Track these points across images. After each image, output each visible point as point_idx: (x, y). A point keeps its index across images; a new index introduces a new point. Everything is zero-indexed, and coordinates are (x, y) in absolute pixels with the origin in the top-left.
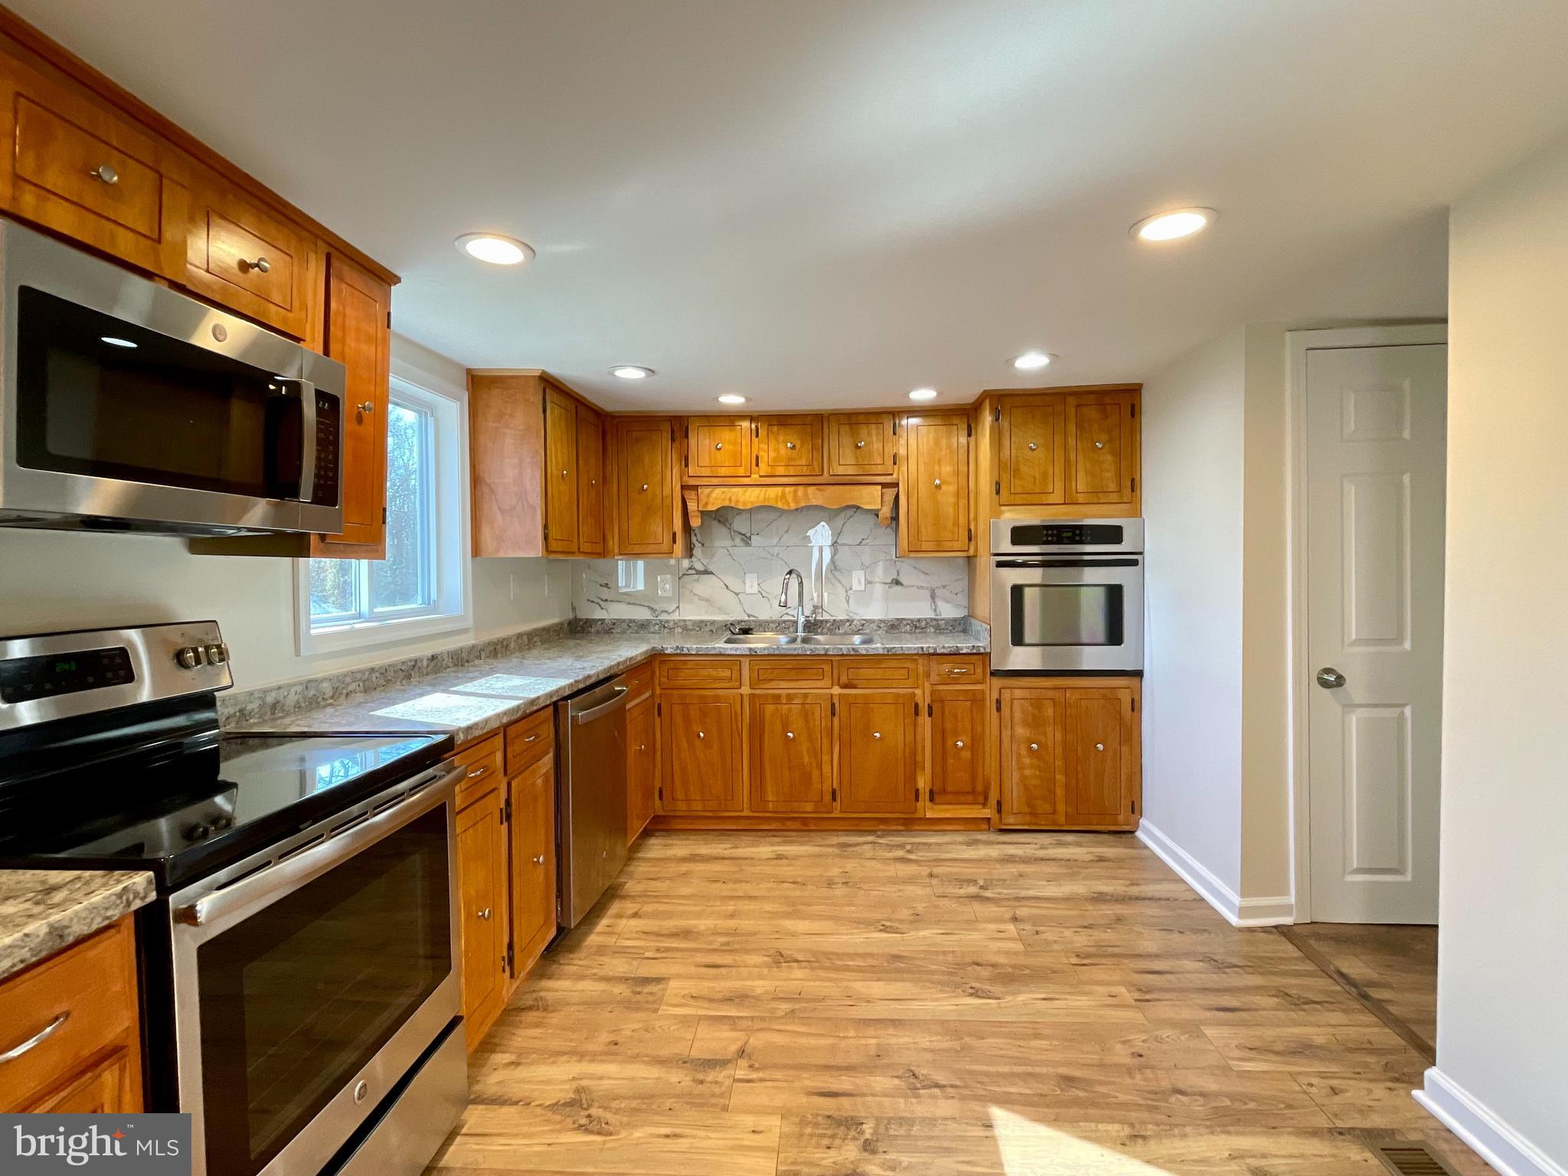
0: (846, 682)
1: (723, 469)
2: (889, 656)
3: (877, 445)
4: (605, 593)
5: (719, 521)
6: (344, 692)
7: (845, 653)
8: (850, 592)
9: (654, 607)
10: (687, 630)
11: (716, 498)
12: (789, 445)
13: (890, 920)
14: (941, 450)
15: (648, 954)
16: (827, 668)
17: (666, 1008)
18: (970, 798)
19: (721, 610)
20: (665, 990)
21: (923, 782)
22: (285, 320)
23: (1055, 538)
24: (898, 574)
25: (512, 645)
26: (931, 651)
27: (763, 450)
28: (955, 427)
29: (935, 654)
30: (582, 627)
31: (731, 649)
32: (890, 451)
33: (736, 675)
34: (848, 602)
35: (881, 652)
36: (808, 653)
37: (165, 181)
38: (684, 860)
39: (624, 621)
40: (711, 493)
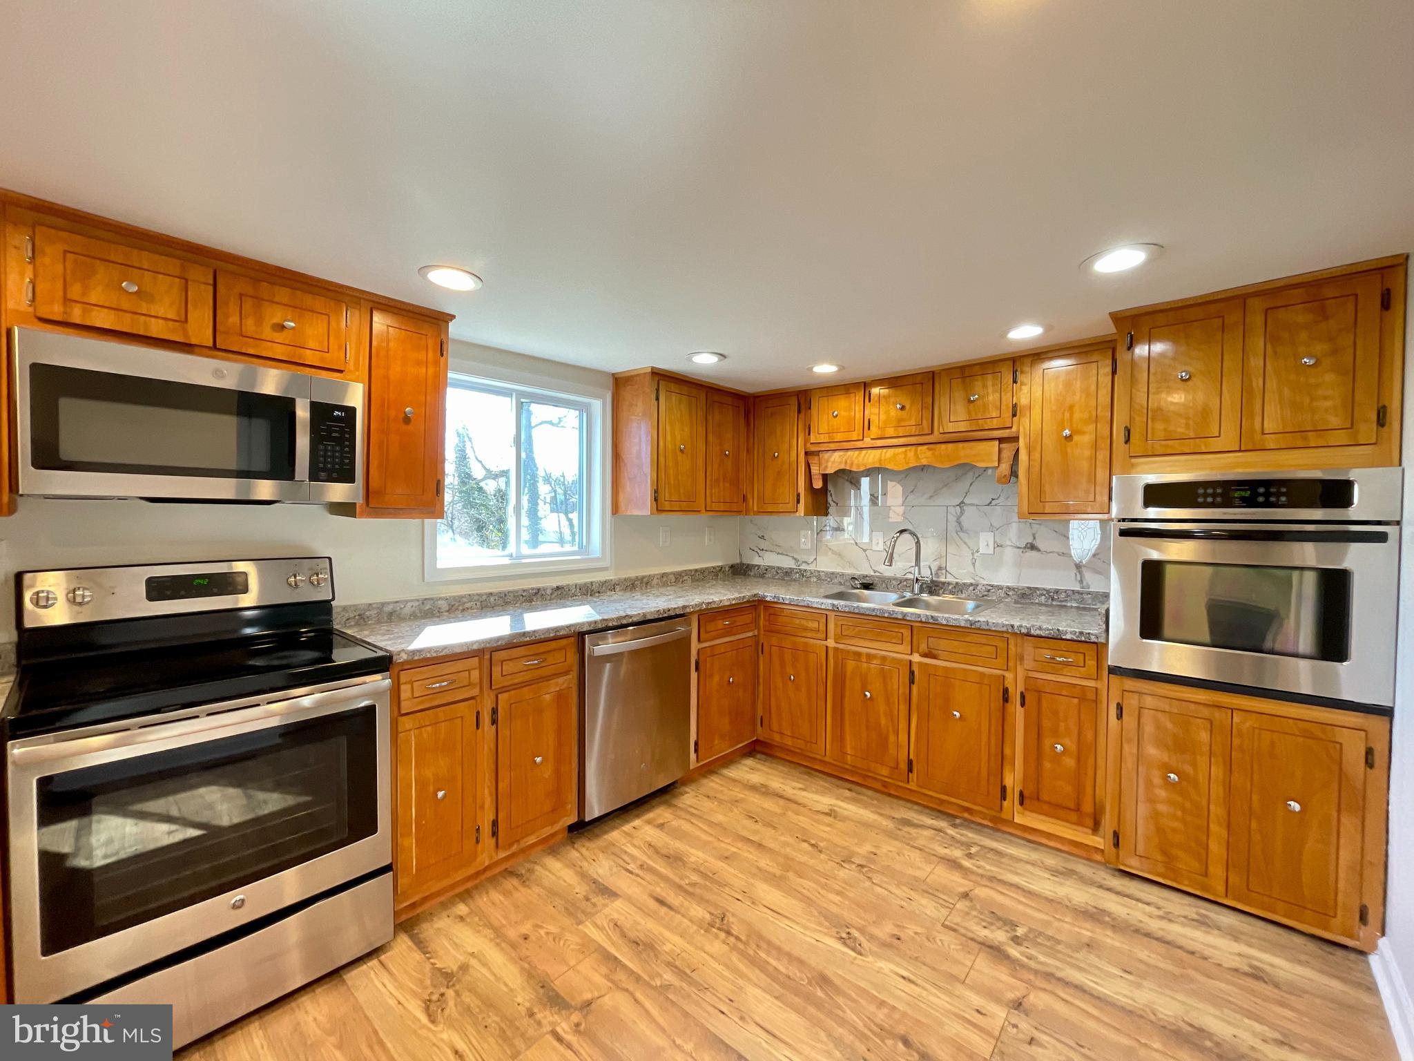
0: (926, 650)
1: (839, 434)
2: (972, 630)
3: (992, 397)
4: (763, 544)
5: (851, 483)
6: (461, 608)
7: (923, 620)
8: (976, 554)
9: (798, 557)
10: (820, 580)
11: (833, 462)
12: (898, 406)
13: (862, 930)
14: (1074, 394)
15: (631, 867)
16: (907, 633)
17: (589, 925)
18: (1074, 816)
19: (851, 564)
20: (605, 906)
21: (1013, 779)
22: (322, 359)
23: (1219, 499)
24: (1034, 538)
25: (655, 581)
26: (1024, 631)
27: (875, 414)
28: (1094, 365)
29: (1028, 635)
30: (744, 570)
31: (818, 602)
32: (1007, 399)
33: (822, 627)
34: (974, 564)
35: (963, 624)
36: (886, 615)
37: (189, 283)
38: (754, 788)
39: (773, 568)
40: (831, 456)
